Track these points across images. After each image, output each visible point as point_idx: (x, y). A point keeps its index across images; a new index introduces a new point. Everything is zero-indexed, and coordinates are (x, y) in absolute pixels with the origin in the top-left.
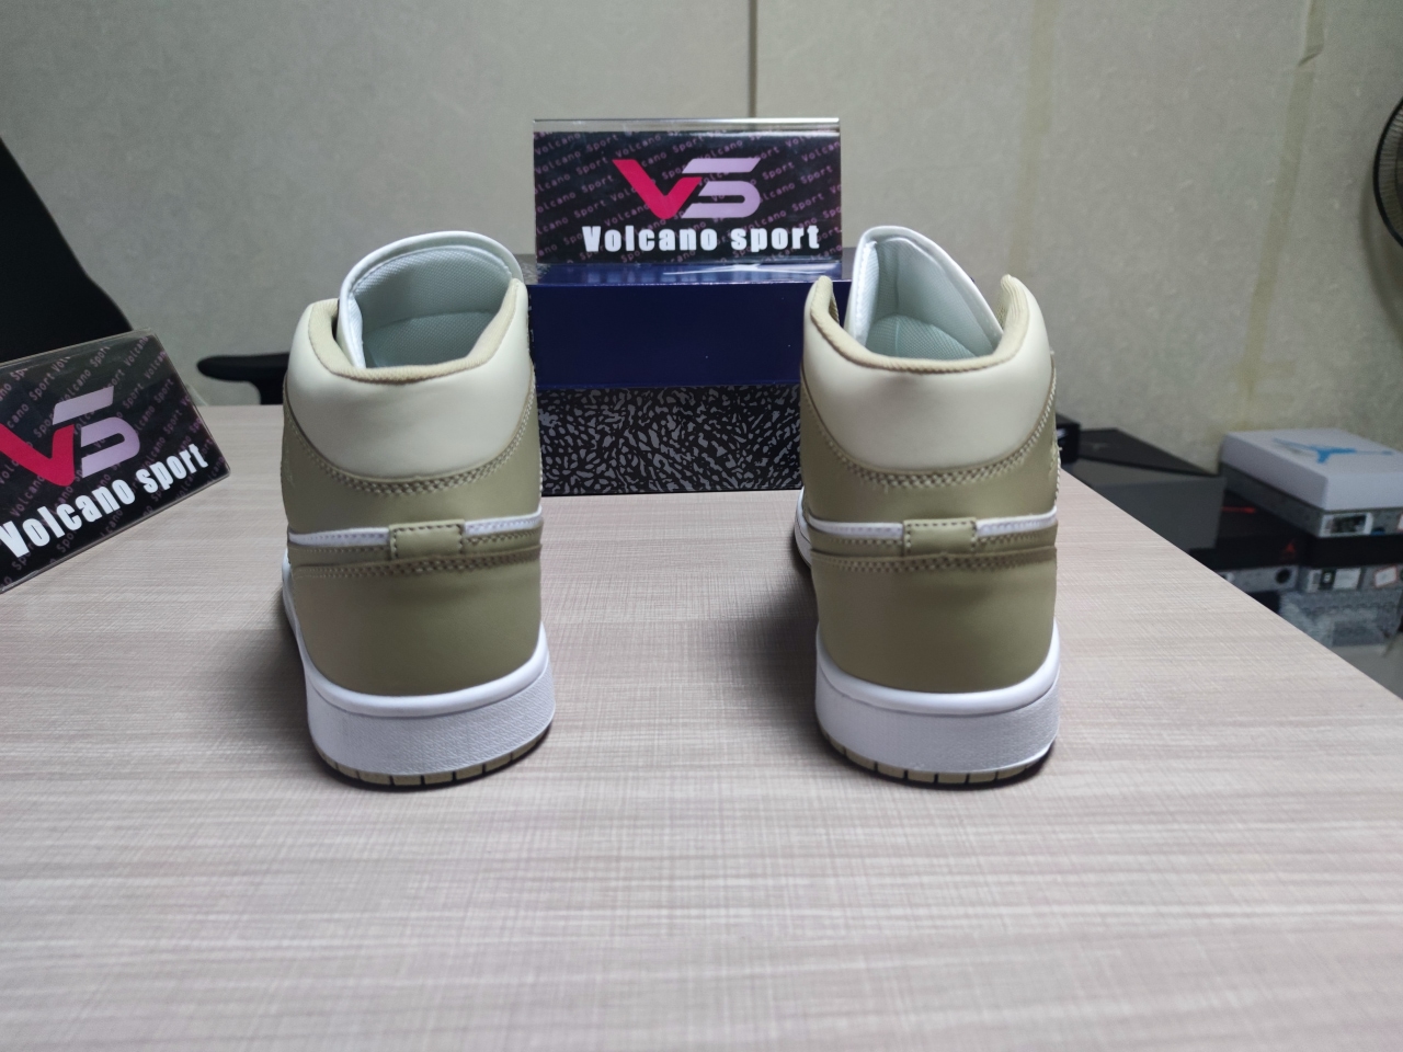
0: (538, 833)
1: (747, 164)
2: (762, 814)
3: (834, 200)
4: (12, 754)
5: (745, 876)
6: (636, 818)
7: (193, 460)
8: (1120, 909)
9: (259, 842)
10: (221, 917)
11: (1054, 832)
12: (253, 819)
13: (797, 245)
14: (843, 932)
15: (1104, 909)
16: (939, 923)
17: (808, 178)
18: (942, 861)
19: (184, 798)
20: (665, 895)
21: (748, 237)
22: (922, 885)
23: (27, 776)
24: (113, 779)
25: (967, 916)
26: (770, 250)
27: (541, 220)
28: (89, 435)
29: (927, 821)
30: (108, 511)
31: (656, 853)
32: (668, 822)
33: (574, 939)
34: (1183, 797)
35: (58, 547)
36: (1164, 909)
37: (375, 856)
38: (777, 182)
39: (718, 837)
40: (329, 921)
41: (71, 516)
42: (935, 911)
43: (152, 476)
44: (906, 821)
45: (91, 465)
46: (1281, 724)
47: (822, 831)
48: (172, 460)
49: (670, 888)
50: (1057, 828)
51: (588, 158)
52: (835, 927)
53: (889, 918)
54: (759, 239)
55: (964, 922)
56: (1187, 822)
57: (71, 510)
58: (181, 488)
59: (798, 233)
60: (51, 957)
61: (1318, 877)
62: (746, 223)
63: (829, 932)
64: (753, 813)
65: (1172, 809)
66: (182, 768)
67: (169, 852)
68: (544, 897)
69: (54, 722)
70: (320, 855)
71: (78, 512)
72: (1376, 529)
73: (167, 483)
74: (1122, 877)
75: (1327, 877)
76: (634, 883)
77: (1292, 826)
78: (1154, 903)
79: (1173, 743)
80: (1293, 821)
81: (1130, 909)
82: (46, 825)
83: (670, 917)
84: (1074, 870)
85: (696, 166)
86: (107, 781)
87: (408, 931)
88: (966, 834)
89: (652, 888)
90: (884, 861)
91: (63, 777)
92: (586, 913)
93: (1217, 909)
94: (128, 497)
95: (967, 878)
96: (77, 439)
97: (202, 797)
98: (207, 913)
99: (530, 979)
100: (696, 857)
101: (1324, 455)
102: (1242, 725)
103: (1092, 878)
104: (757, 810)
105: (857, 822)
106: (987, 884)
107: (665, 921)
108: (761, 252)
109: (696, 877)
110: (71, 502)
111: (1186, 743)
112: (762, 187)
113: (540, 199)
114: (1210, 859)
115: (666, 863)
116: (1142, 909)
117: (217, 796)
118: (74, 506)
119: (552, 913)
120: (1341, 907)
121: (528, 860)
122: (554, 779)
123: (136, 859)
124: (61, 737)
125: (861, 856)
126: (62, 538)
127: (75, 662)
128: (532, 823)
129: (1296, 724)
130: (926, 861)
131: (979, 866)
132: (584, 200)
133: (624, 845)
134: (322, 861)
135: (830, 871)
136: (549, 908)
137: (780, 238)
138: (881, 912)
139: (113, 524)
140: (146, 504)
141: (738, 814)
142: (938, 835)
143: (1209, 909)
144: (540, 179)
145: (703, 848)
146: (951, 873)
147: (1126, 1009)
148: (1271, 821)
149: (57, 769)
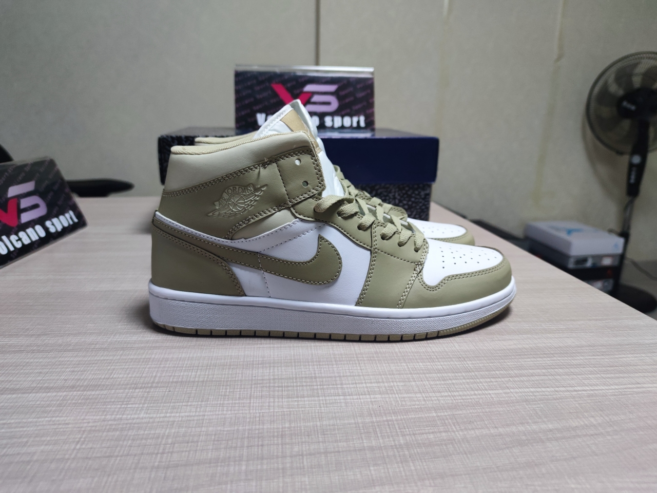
0: (276, 368)
1: (332, 88)
2: (376, 358)
3: (371, 105)
4: (11, 342)
5: (374, 383)
6: (319, 362)
7: (71, 218)
8: (539, 390)
9: (144, 375)
10: (134, 406)
11: (505, 362)
12: (139, 366)
13: (355, 125)
14: (423, 403)
15: (532, 390)
16: (464, 398)
17: (360, 95)
18: (460, 374)
19: (102, 358)
20: (340, 391)
21: (333, 121)
22: (453, 384)
23: (21, 352)
24: (64, 352)
25: (475, 395)
26: (343, 127)
27: (238, 110)
28: (24, 203)
29: (449, 360)
30: (34, 239)
31: (332, 375)
32: (334, 363)
33: (303, 409)
34: (555, 348)
35: (12, 255)
36: (557, 389)
37: (201, 379)
38: (346, 96)
39: (359, 368)
40: (187, 406)
41: (17, 241)
42: (461, 393)
43: (53, 224)
44: (440, 360)
45: (25, 217)
46: (590, 320)
47: (405, 365)
48: (61, 217)
49: (342, 388)
50: (506, 361)
51: (260, 83)
52: (419, 401)
53: (442, 396)
54: (338, 121)
55: (475, 397)
56: (559, 357)
57: (17, 238)
58: (67, 231)
59: (355, 119)
60: (55, 424)
61: (617, 375)
62: (332, 114)
63: (417, 403)
64: (372, 358)
65: (552, 352)
66: (97, 346)
67: (101, 380)
68: (285, 393)
69: (28, 329)
70: (175, 380)
71: (20, 239)
72: (594, 264)
73: (59, 228)
74: (537, 378)
75: (621, 375)
76: (325, 387)
77: (603, 357)
78: (553, 387)
79: (547, 328)
80: (603, 355)
81: (543, 389)
82: (36, 371)
83: (345, 399)
84: (517, 376)
85: (309, 88)
86: (62, 353)
87: (225, 409)
88: (468, 364)
89: (334, 388)
90: (434, 375)
91: (39, 351)
92: (306, 399)
93: (579, 388)
94: (42, 234)
95: (472, 380)
96: (19, 205)
97: (111, 358)
98: (127, 404)
99: (287, 425)
100: (350, 376)
101: (570, 232)
102: (573, 320)
103: (525, 378)
104: (373, 357)
105: (419, 361)
106: (481, 382)
107: (342, 401)
108: (339, 128)
109: (352, 384)
110: (17, 234)
111: (553, 327)
112: (340, 98)
113: (238, 100)
114: (572, 370)
115: (338, 379)
116: (548, 389)
117: (118, 357)
118: (18, 236)
119: (290, 399)
120: (630, 386)
121: (274, 379)
122: (278, 347)
123: (85, 383)
124: (33, 335)
125: (424, 374)
126: (13, 251)
127: (31, 304)
128: (272, 365)
129: (596, 320)
130: (453, 375)
131: (476, 375)
132: (257, 102)
133: (317, 372)
134: (177, 382)
135: (412, 380)
136: (289, 398)
137: (347, 121)
138: (438, 394)
139: (36, 246)
140: (50, 238)
141: (365, 359)
142: (455, 365)
143: (576, 388)
144: (237, 92)
145: (352, 372)
146: (464, 378)
147: (550, 426)
148: (594, 355)
149: (35, 348)
